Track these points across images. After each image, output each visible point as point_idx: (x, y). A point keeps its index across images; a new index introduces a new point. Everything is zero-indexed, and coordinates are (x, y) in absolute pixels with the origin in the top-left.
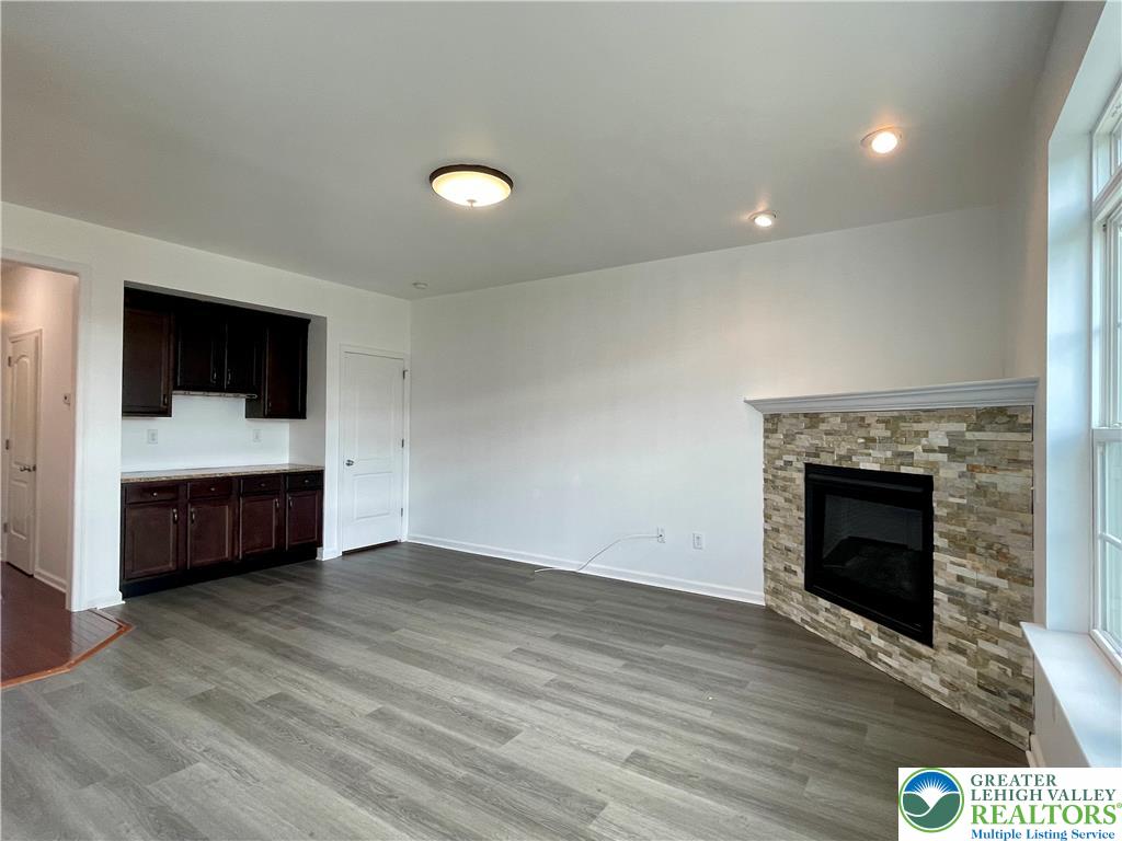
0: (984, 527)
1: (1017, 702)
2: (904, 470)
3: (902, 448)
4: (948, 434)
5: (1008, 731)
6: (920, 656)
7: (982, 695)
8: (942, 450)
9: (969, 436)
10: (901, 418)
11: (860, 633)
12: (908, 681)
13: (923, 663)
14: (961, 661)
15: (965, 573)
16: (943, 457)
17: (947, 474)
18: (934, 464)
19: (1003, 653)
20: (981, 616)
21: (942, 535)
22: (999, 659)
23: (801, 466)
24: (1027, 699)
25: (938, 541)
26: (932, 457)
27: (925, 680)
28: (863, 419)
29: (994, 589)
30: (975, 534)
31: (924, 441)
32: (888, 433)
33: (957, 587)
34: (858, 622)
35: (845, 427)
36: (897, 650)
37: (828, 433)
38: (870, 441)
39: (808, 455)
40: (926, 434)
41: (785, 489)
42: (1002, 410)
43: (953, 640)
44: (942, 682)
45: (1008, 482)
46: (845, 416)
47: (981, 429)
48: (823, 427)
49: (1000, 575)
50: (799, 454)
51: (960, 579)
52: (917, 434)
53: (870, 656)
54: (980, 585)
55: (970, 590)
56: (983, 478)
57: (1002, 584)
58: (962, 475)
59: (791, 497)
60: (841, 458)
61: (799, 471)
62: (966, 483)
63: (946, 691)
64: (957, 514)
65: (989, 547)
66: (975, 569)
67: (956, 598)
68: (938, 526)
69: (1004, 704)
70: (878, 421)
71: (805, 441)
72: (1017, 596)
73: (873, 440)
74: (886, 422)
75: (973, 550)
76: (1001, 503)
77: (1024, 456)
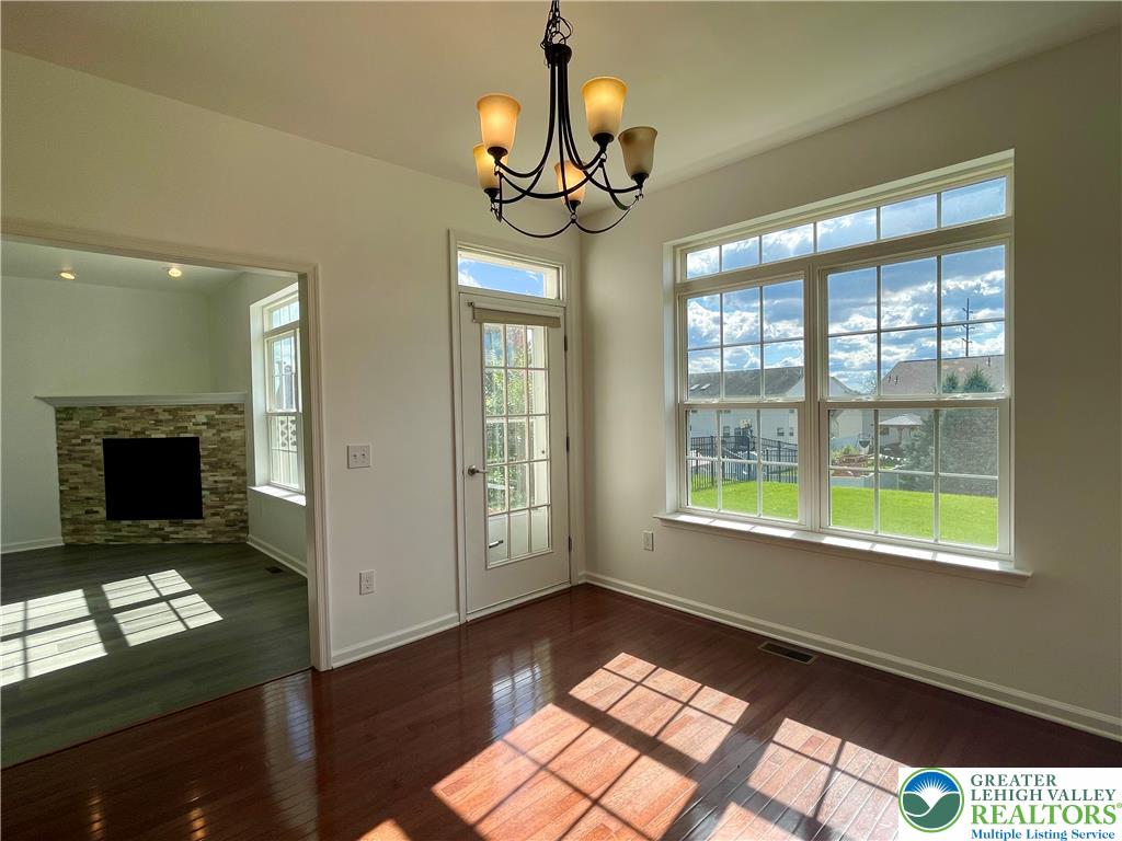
0: (226, 456)
1: (242, 525)
2: (182, 435)
3: (180, 425)
4: (207, 416)
5: (239, 538)
6: (195, 525)
7: (228, 529)
8: (203, 424)
9: (217, 416)
10: (179, 408)
11: (155, 529)
12: (190, 541)
13: (198, 528)
14: (217, 519)
15: (216, 478)
16: (205, 427)
17: (207, 434)
18: (200, 432)
19: (234, 507)
20: (226, 495)
21: (205, 464)
22: (234, 510)
23: (100, 441)
24: (245, 521)
25: (203, 467)
26: (198, 428)
27: (200, 536)
28: (153, 410)
29: (231, 481)
30: (221, 460)
31: (193, 420)
32: (171, 417)
33: (214, 486)
34: (154, 524)
35: (139, 414)
36: (181, 528)
37: (124, 419)
38: (158, 422)
39: (106, 433)
40: (194, 417)
41: (83, 458)
42: (231, 405)
43: (212, 511)
44: (209, 533)
45: (235, 435)
46: (138, 409)
47: (223, 413)
48: (121, 415)
49: (234, 475)
50: (98, 433)
51: (215, 482)
52: (189, 417)
53: (164, 540)
54: (225, 482)
55: (220, 485)
56: (223, 435)
57: (234, 478)
58: (214, 435)
59: (89, 462)
60: (136, 433)
61: (98, 444)
62: (216, 438)
63: (210, 536)
64: (212, 453)
65: (228, 464)
66: (222, 476)
67: (213, 491)
68: (202, 460)
69: (236, 528)
70: (164, 411)
71: (102, 425)
72: (240, 481)
73: (161, 421)
74: (169, 411)
75: (220, 467)
76: (233, 444)
77: (241, 424)
